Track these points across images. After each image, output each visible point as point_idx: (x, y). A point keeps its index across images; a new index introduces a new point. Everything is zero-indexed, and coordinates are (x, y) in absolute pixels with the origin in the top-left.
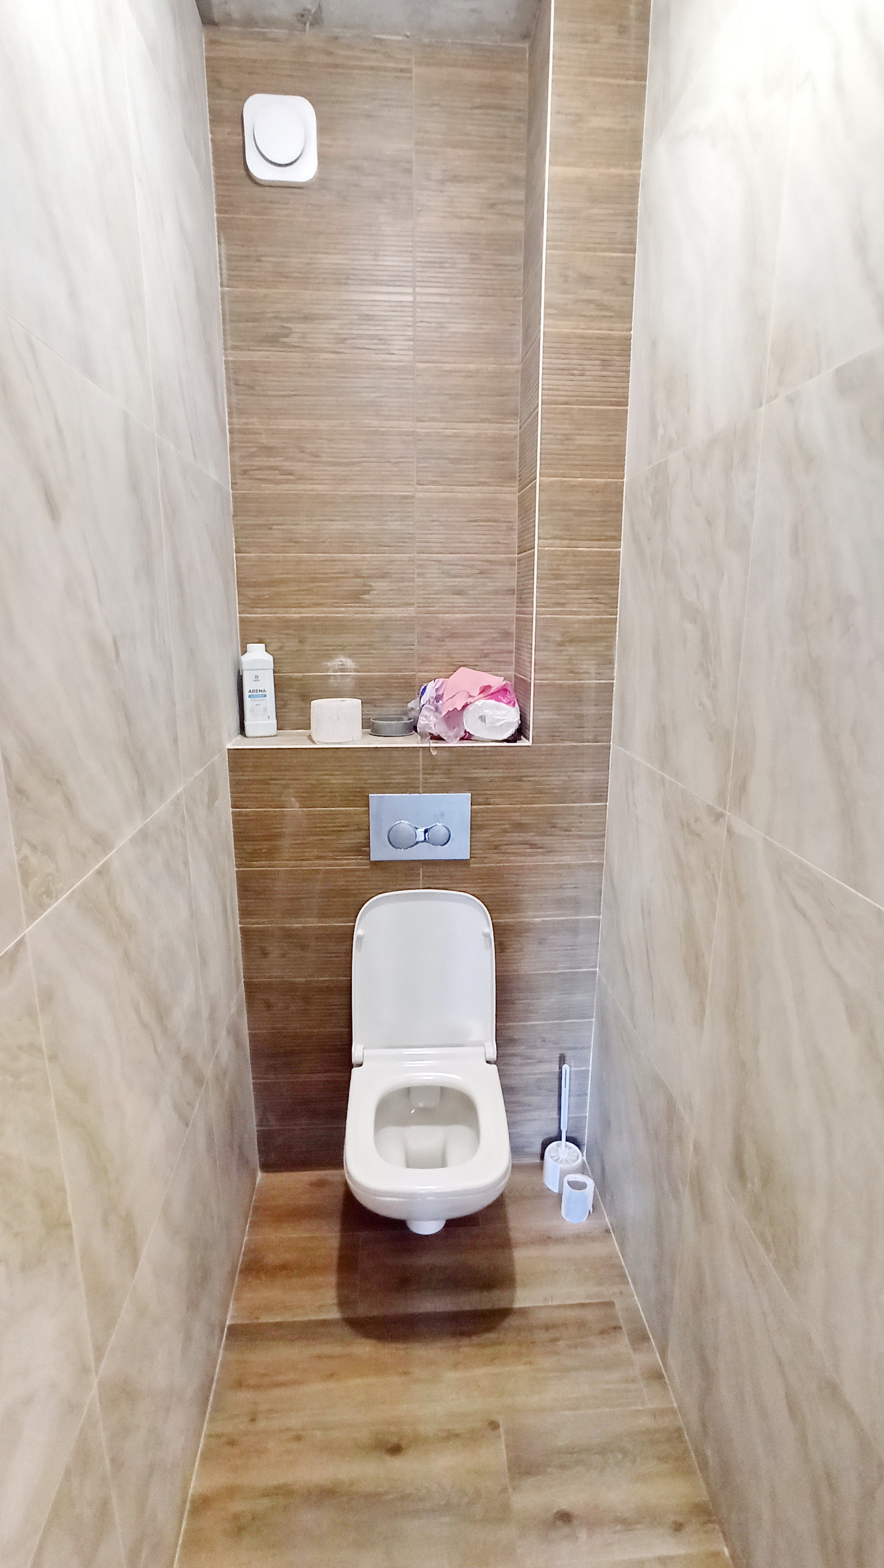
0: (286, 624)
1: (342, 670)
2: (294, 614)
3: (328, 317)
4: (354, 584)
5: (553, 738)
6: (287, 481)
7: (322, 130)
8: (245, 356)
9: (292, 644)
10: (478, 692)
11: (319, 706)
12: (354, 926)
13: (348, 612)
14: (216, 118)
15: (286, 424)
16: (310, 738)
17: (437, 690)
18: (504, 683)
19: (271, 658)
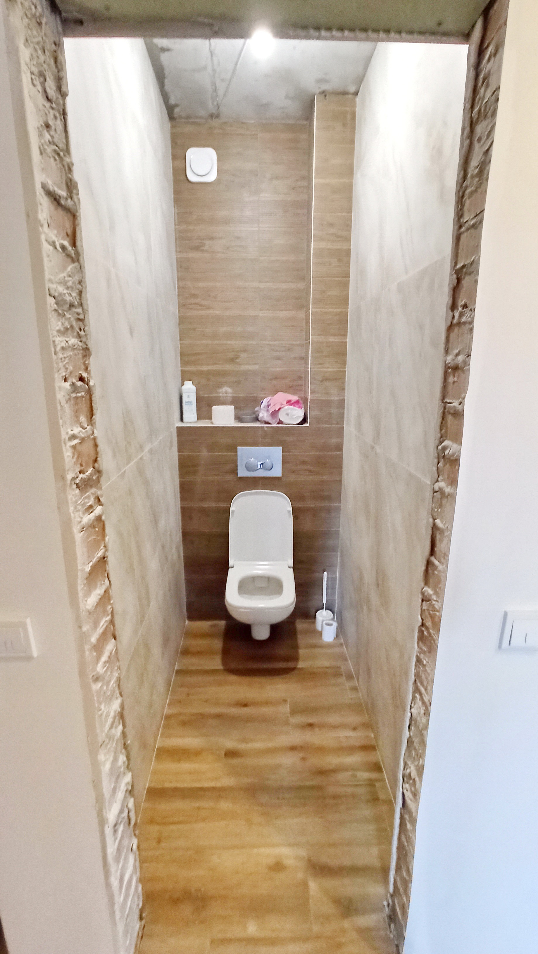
0: (201, 373)
1: (226, 393)
2: (205, 368)
3: (220, 238)
4: (231, 355)
5: (318, 423)
6: (202, 309)
7: (219, 160)
8: (184, 255)
9: (203, 382)
10: (286, 402)
11: (216, 409)
12: (230, 506)
13: (228, 367)
14: (174, 157)
15: (201, 284)
16: (212, 423)
17: (268, 402)
18: (298, 399)
19: (195, 388)
